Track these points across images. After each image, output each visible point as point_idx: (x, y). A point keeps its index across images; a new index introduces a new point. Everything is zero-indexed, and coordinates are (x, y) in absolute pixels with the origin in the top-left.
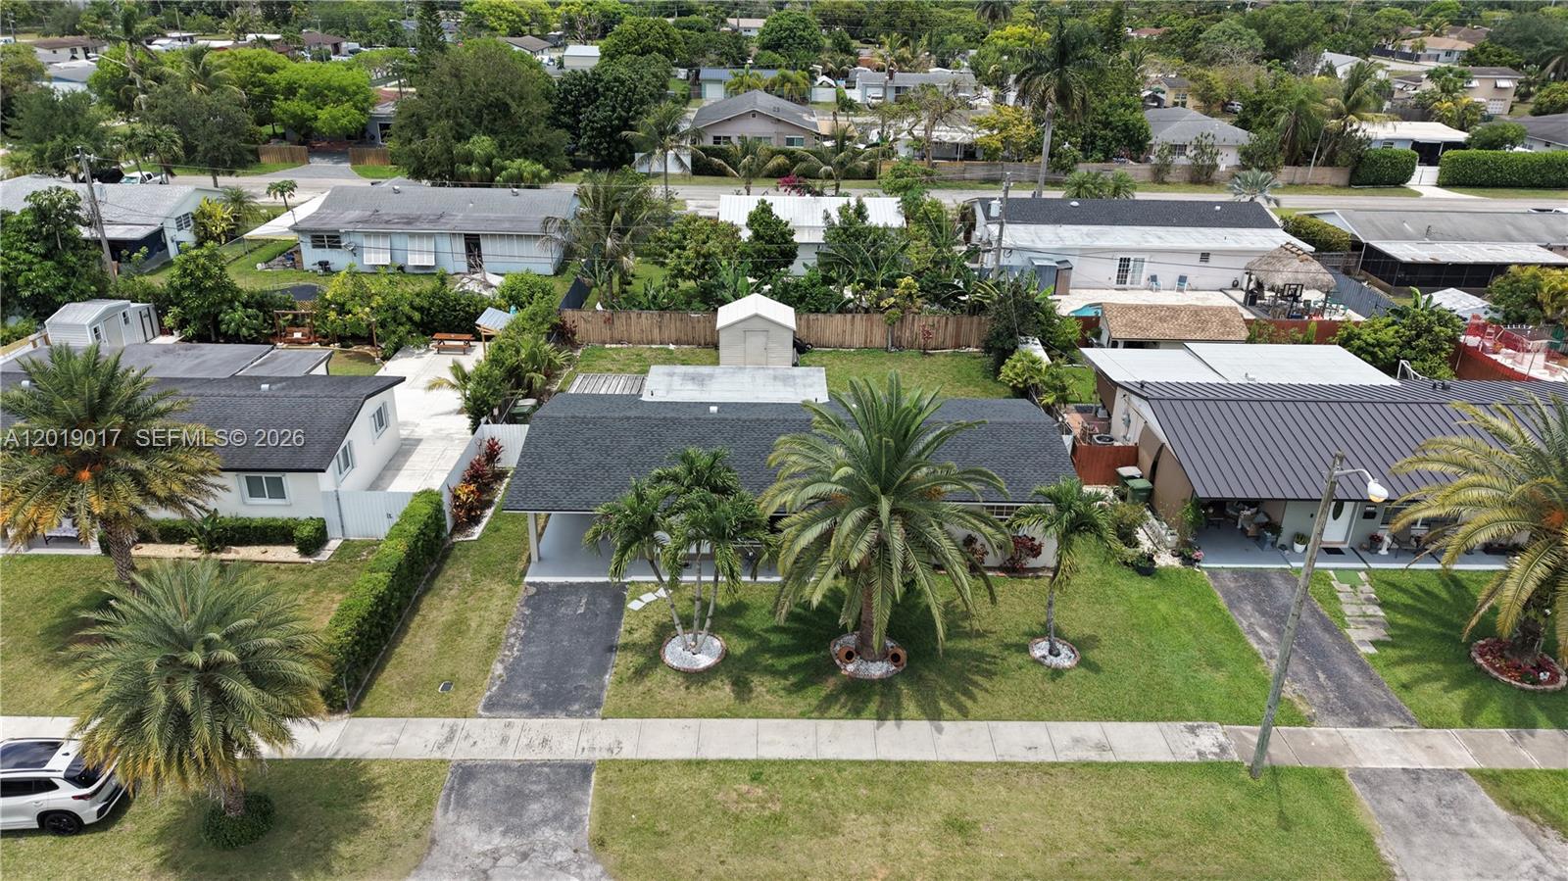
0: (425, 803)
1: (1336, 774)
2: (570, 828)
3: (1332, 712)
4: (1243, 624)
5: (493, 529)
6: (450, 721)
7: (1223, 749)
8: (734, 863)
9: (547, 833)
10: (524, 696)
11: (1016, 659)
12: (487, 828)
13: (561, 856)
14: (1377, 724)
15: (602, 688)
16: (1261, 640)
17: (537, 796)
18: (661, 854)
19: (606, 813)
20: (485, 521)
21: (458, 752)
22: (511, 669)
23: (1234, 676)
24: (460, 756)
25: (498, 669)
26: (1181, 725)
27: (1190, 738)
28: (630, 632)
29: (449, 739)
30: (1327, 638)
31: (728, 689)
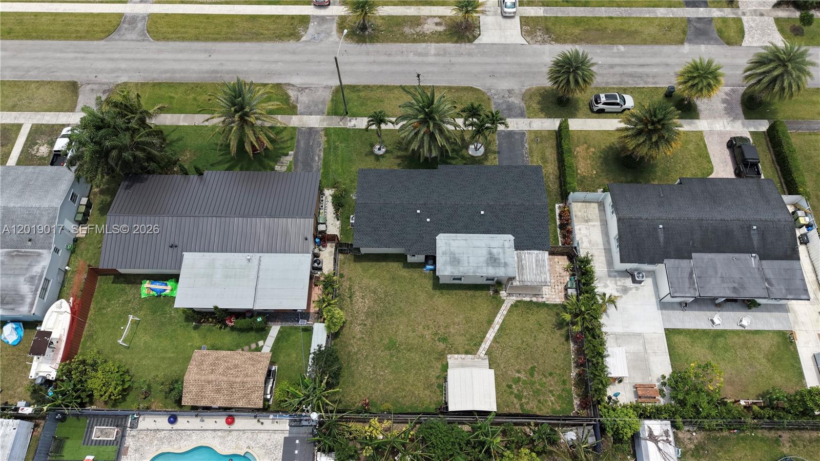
0: (528, 107)
1: (328, 114)
2: (496, 102)
3: (316, 131)
4: (321, 162)
5: (553, 211)
6: (532, 129)
7: (350, 121)
8: (462, 95)
9: (500, 101)
10: (517, 137)
11: (390, 148)
12: (513, 102)
13: (496, 97)
14: (308, 128)
15: (498, 139)
16: (319, 156)
17: (504, 110)
18: (476, 96)
19: (489, 105)
20: (557, 217)
21: (527, 121)
22: (523, 146)
23: (334, 142)
24: (526, 119)
25: (527, 145)
26: (357, 127)
27: (356, 124)
28: (495, 158)
29: (530, 124)
30: (300, 158)
31: (466, 138)
